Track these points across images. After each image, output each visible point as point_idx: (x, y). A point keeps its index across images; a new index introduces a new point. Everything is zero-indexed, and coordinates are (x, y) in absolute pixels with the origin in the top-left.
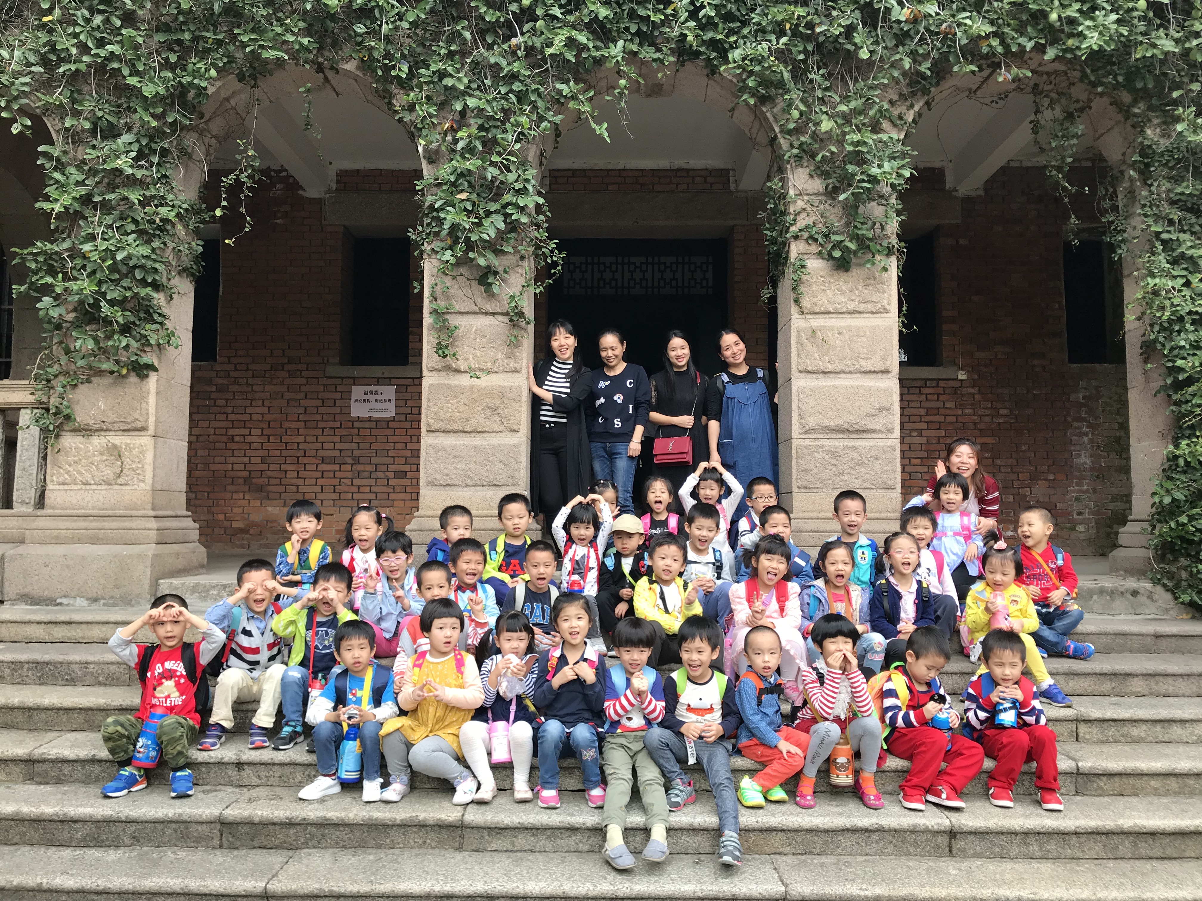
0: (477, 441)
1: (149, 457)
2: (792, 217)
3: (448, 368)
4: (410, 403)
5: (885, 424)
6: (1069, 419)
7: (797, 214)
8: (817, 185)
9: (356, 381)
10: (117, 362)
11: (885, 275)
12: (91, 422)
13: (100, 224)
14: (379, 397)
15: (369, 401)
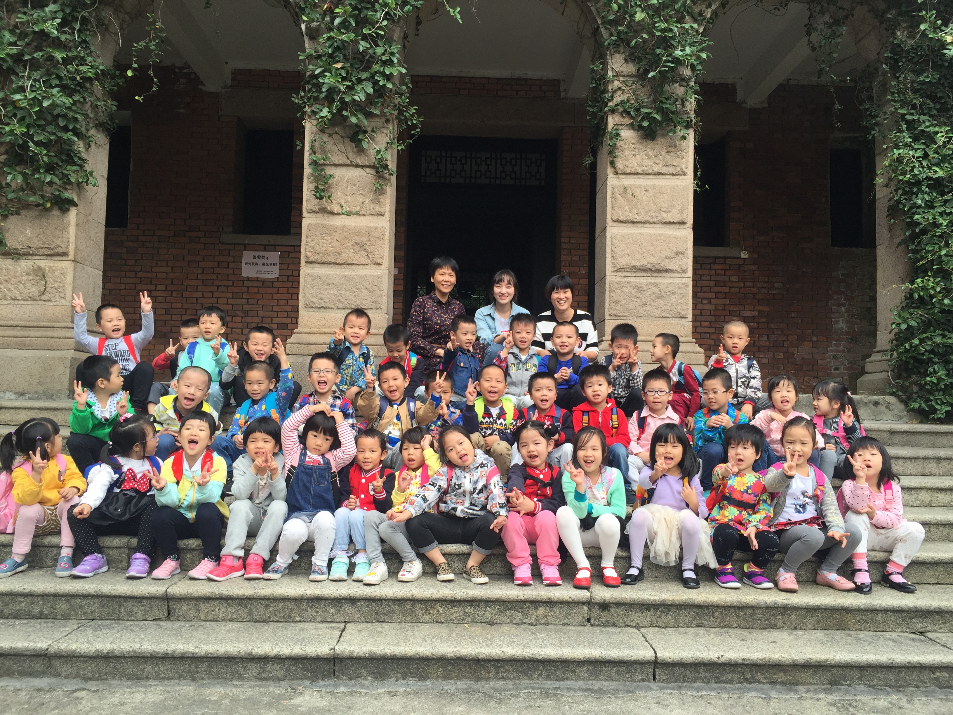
0: (347, 272)
1: (69, 278)
2: (610, 94)
3: (324, 211)
4: (291, 267)
5: (680, 266)
6: (830, 292)
7: (614, 92)
8: (631, 68)
9: (246, 247)
10: (43, 197)
11: (684, 144)
12: (19, 247)
13: (29, 78)
14: (265, 261)
15: (257, 264)
